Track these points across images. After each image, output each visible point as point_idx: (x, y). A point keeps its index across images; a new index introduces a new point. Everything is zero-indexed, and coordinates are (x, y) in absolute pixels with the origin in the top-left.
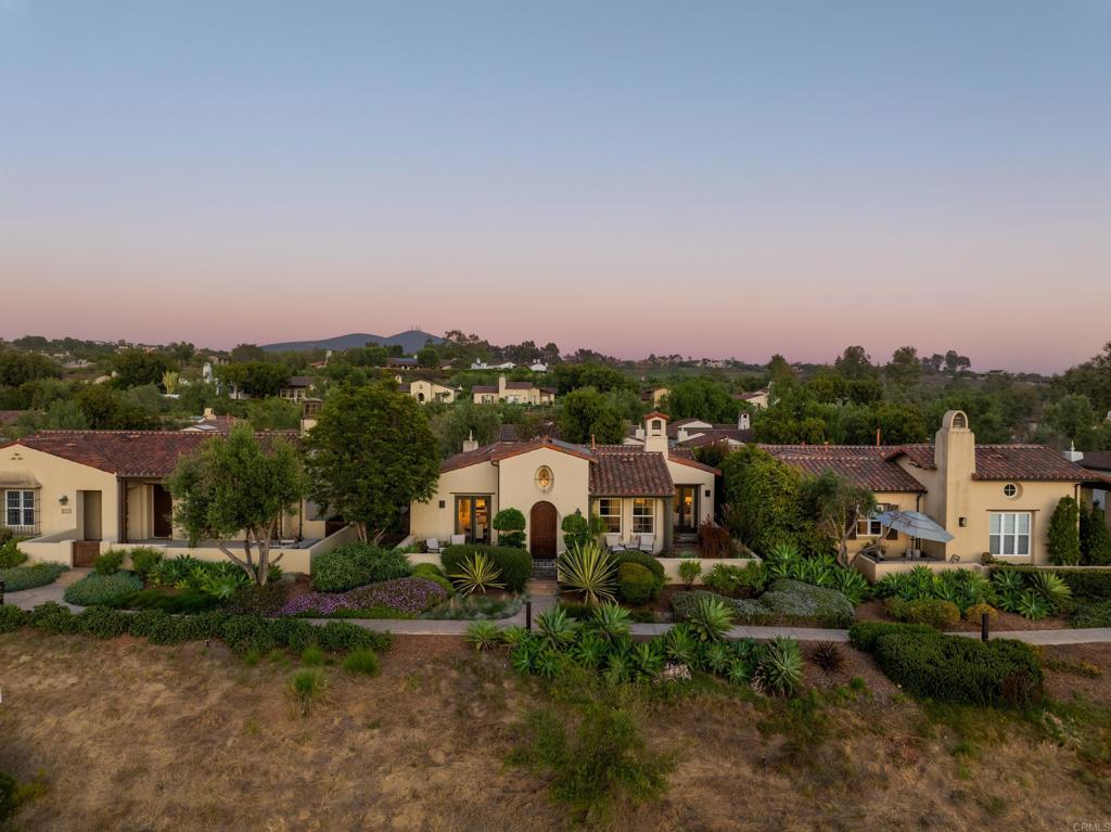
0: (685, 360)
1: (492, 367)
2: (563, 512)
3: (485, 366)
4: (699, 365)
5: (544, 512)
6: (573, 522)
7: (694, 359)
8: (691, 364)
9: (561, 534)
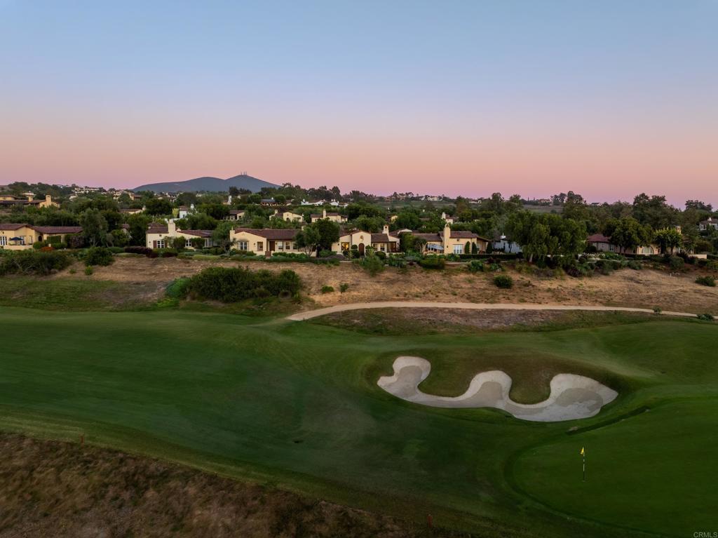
0: (415, 196)
1: (311, 204)
2: (366, 245)
3: (307, 203)
4: (423, 199)
5: (362, 245)
6: (368, 247)
7: (420, 195)
8: (418, 199)
9: (365, 250)
